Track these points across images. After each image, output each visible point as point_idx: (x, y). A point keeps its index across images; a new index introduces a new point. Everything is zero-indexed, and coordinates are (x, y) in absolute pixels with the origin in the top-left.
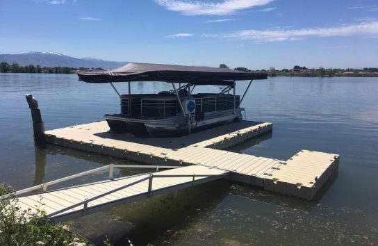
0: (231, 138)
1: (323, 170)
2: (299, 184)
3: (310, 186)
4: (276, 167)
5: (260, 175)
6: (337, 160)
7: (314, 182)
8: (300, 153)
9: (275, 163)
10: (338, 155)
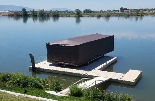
0: (105, 66)
1: (137, 76)
2: (130, 81)
3: (133, 81)
4: (123, 76)
5: (119, 79)
6: (141, 73)
7: (135, 80)
8: (129, 71)
9: (122, 75)
10: (142, 71)
